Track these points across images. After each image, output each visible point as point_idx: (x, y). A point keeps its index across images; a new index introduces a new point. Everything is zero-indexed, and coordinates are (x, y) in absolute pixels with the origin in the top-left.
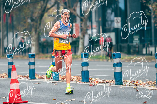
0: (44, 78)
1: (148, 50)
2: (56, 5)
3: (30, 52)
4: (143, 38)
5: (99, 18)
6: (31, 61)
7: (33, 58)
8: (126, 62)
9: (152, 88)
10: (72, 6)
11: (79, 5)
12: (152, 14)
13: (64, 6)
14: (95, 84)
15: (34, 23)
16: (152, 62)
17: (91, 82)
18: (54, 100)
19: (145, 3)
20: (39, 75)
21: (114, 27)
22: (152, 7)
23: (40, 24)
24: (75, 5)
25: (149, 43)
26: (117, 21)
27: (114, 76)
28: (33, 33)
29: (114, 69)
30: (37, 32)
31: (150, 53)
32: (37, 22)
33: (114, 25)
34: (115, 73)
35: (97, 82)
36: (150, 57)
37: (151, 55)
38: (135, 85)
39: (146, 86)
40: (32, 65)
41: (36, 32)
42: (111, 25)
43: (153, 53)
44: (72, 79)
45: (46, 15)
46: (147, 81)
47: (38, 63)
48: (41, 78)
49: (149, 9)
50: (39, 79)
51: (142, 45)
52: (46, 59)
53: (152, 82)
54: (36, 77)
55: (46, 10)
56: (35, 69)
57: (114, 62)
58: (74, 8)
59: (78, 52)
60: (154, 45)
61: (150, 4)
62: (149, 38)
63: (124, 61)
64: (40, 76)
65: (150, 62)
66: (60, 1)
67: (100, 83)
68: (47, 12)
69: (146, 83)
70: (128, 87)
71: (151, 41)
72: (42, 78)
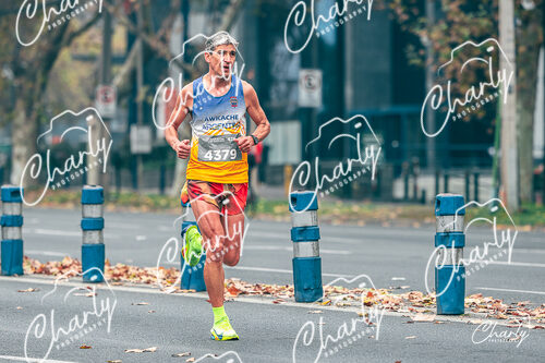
0: (51, 271)
1: (411, 185)
2: (101, 23)
3: (9, 182)
4: (395, 144)
5: (246, 71)
6: (9, 213)
7: (17, 201)
8: (336, 223)
9: (419, 317)
10: (157, 28)
11: (178, 23)
12: (430, 60)
13: (127, 25)
14: (227, 299)
15: (22, 80)
16: (425, 226)
18: (86, 347)
19: (406, 22)
20: (37, 262)
21: (296, 104)
22: (430, 38)
23: (44, 86)
24: (166, 23)
25: (415, 160)
26: (310, 84)
27: (292, 272)
28: (21, 117)
29: (292, 249)
30: (34, 115)
31: (419, 195)
32: (33, 78)
33: (298, 95)
34: (295, 260)
35: (234, 290)
36: (417, 208)
37: (423, 201)
39: (400, 310)
40: (12, 226)
41: (28, 115)
42: (287, 95)
43: (430, 195)
44: (149, 278)
45: (65, 54)
46: (405, 291)
47: (34, 221)
48: (41, 273)
49: (419, 45)
50: (36, 275)
51: (390, 169)
52: (60, 207)
53: (421, 294)
54: (27, 268)
55: (66, 36)
56: (23, 239)
57: (292, 223)
58: (160, 33)
59: (171, 186)
60: (431, 169)
61: (423, 26)
62: (417, 145)
63: (328, 222)
64: (38, 265)
65: (417, 225)
66: (116, 10)
67: (244, 293)
68: (69, 43)
69: (403, 300)
70: (340, 309)
71: (422, 154)
72: (45, 271)
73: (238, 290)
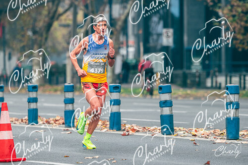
0: (51, 122)
1: (214, 81)
2: (72, 9)
5: (138, 30)
6: (32, 97)
7: (35, 91)
8: (180, 98)
9: (218, 141)
10: (97, 11)
11: (107, 9)
13: (84, 10)
14: (130, 134)
15: (37, 36)
17: (124, 130)
18: (67, 157)
19: (212, 6)
20: (44, 118)
21: (161, 45)
22: (223, 13)
23: (46, 39)
24: (102, 8)
25: (216, 69)
26: (168, 35)
27: (160, 121)
29: (160, 111)
31: (218, 85)
33: (162, 40)
34: (161, 116)
35: (133, 130)
37: (220, 88)
38: (193, 135)
39: (209, 138)
40: (33, 102)
42: (157, 40)
43: (223, 85)
45: (56, 24)
46: (212, 129)
47: (43, 100)
51: (205, 74)
52: (54, 93)
53: (219, 130)
54: (40, 121)
55: (56, 16)
56: (38, 108)
57: (160, 99)
60: (224, 73)
61: (220, 8)
62: (217, 62)
63: (176, 98)
64: (45, 120)
66: (79, 3)
67: (138, 131)
68: (57, 19)
69: (211, 133)
70: (182, 138)
71: (220, 66)
72: (48, 122)
73: (135, 130)
